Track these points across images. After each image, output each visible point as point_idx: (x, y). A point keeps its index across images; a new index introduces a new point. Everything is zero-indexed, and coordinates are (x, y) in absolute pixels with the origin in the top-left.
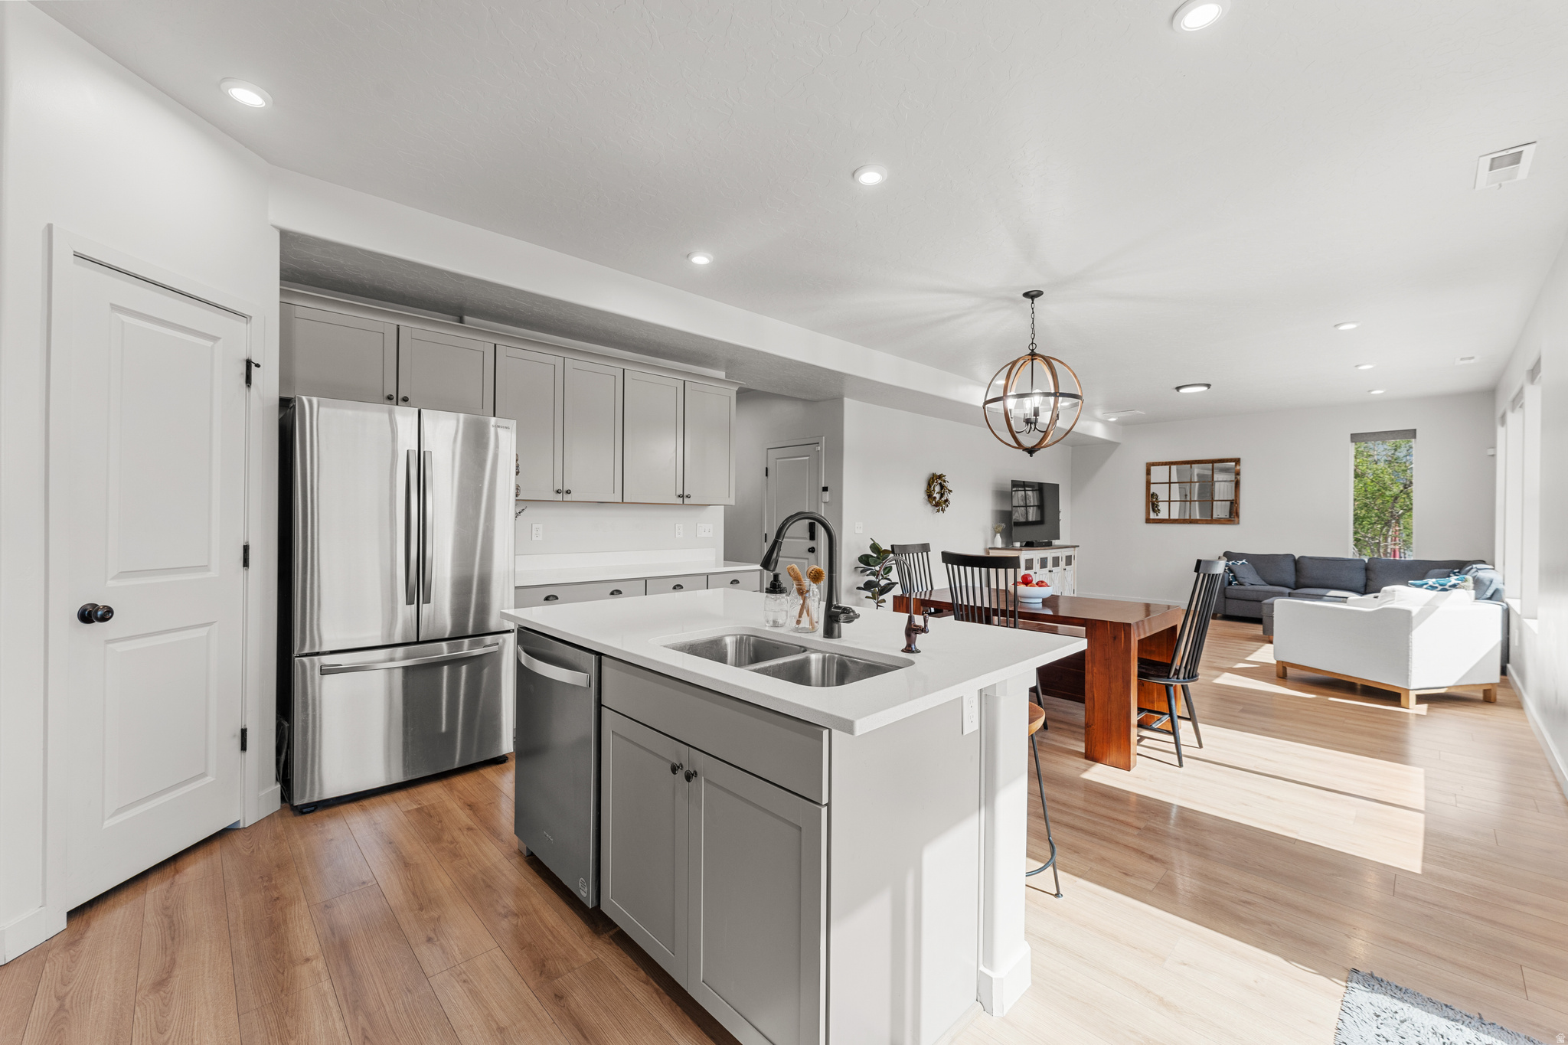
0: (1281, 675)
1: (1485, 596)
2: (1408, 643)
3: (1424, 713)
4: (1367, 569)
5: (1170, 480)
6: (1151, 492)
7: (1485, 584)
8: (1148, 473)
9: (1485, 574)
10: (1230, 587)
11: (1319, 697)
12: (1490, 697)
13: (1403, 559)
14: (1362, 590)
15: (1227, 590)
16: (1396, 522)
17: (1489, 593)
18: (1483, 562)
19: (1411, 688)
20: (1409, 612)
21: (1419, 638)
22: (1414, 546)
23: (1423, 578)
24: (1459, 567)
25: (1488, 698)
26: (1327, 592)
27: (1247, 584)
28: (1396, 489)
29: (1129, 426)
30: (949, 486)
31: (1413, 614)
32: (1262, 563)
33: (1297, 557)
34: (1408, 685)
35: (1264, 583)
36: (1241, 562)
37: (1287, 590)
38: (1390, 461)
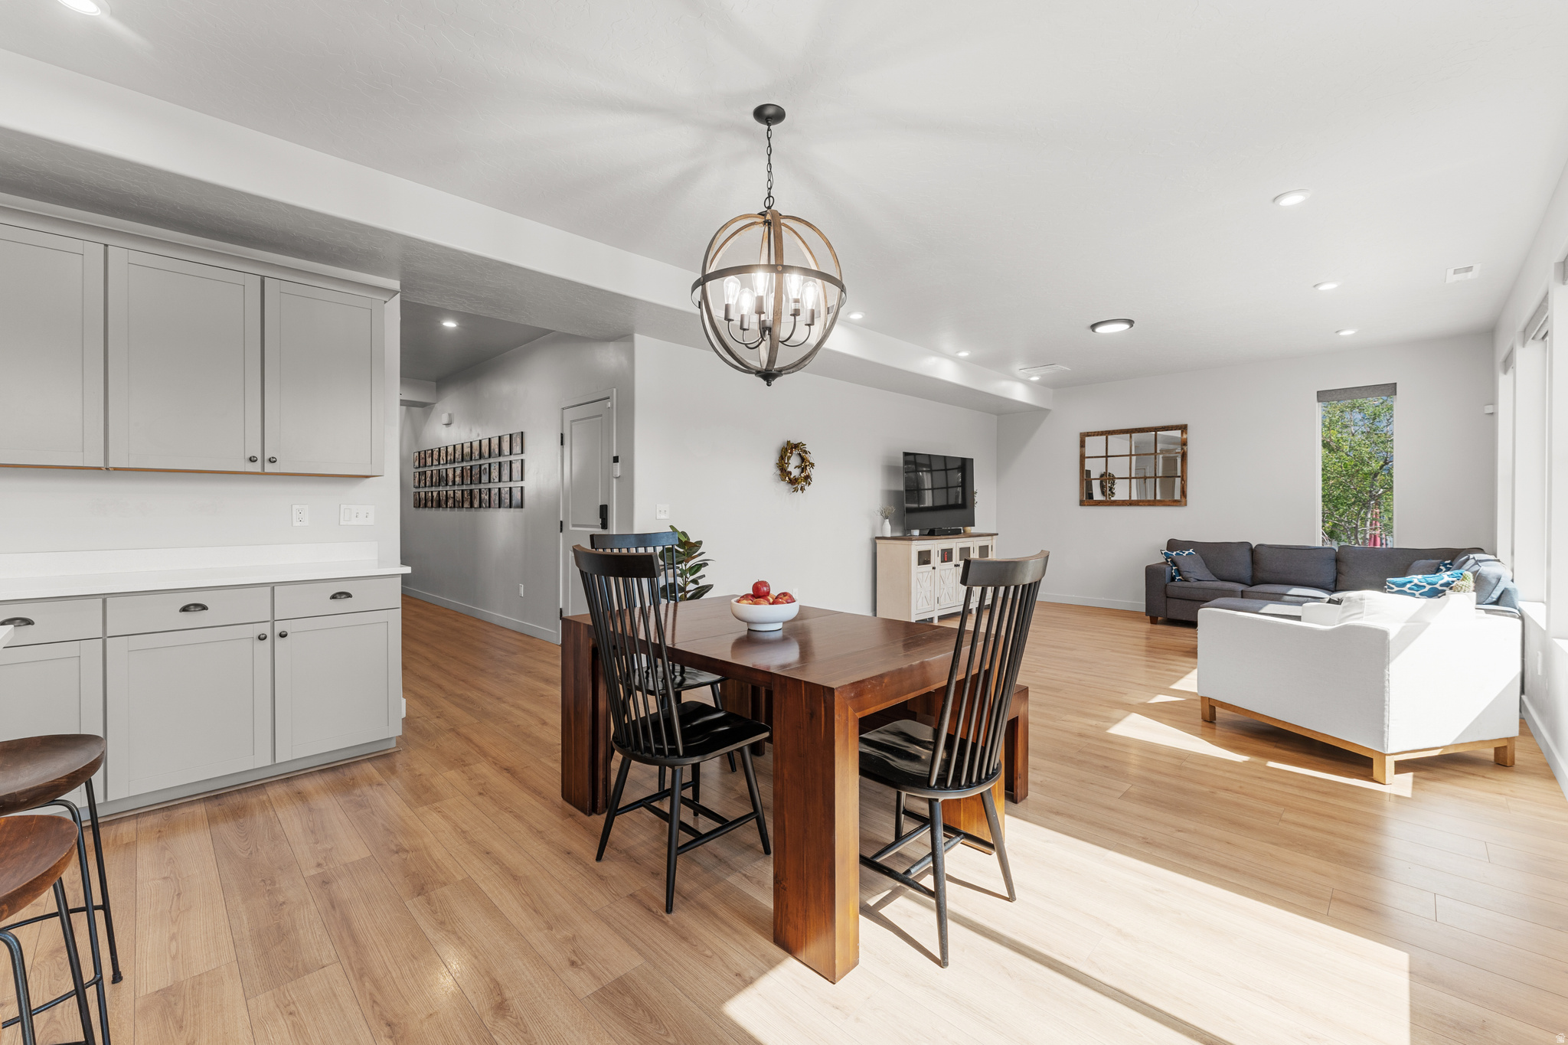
0: (1208, 719)
1: (1490, 600)
2: (1383, 682)
3: (1407, 792)
4: (1338, 559)
5: (1107, 453)
6: (1086, 468)
7: (1490, 583)
8: (1082, 445)
9: (1488, 569)
10: (1173, 584)
11: (1255, 759)
12: (1505, 758)
13: (1384, 546)
14: (1332, 586)
15: (1168, 587)
16: (1376, 504)
17: (1495, 595)
18: (1480, 550)
19: (1389, 752)
20: (1384, 634)
21: (1401, 674)
22: (1395, 530)
23: (1404, 575)
24: (1449, 558)
25: (1502, 759)
26: (1289, 590)
27: (1192, 580)
28: (1375, 466)
29: (1062, 387)
30: (811, 458)
31: (1391, 637)
32: (1214, 555)
33: (1254, 547)
34: (1383, 747)
35: (1214, 578)
36: (1187, 552)
37: (1240, 587)
38: (1368, 432)
